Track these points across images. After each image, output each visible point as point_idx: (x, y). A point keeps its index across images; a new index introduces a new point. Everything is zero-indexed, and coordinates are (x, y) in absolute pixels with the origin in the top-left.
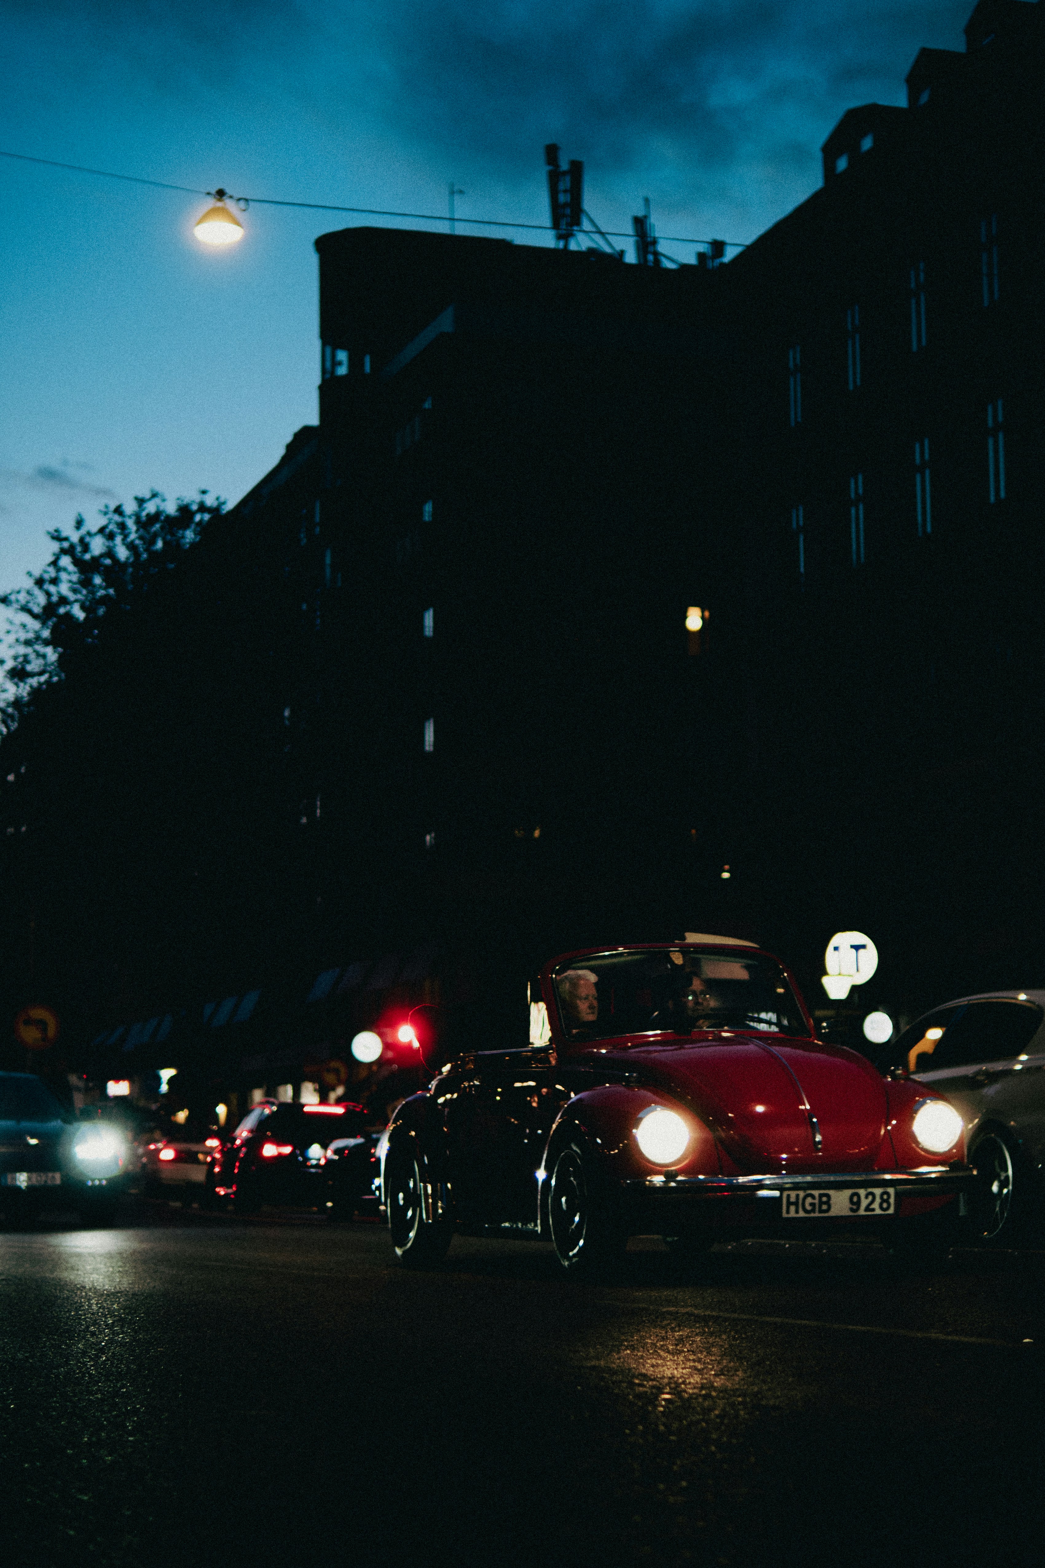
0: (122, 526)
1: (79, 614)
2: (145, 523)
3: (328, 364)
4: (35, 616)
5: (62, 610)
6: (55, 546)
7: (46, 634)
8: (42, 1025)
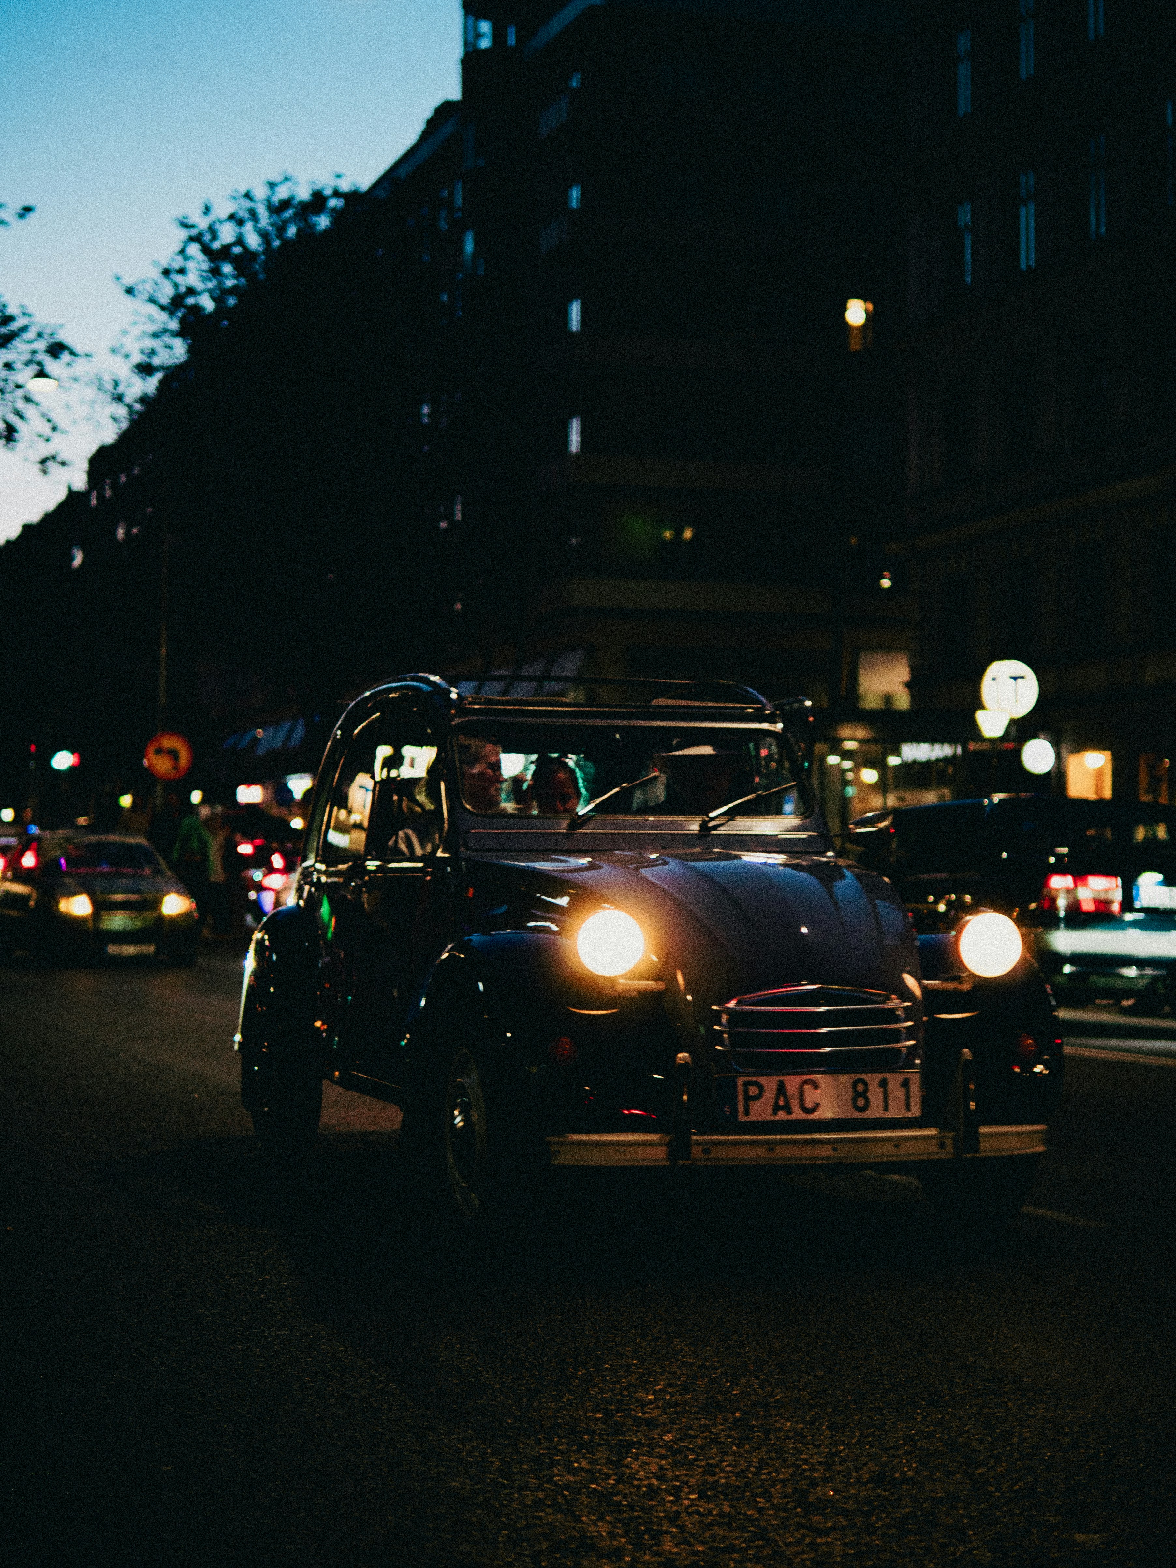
0: (253, 213)
1: (208, 304)
2: (277, 209)
3: (471, 37)
4: (163, 308)
5: (190, 301)
6: (184, 234)
7: (174, 325)
8: (173, 754)
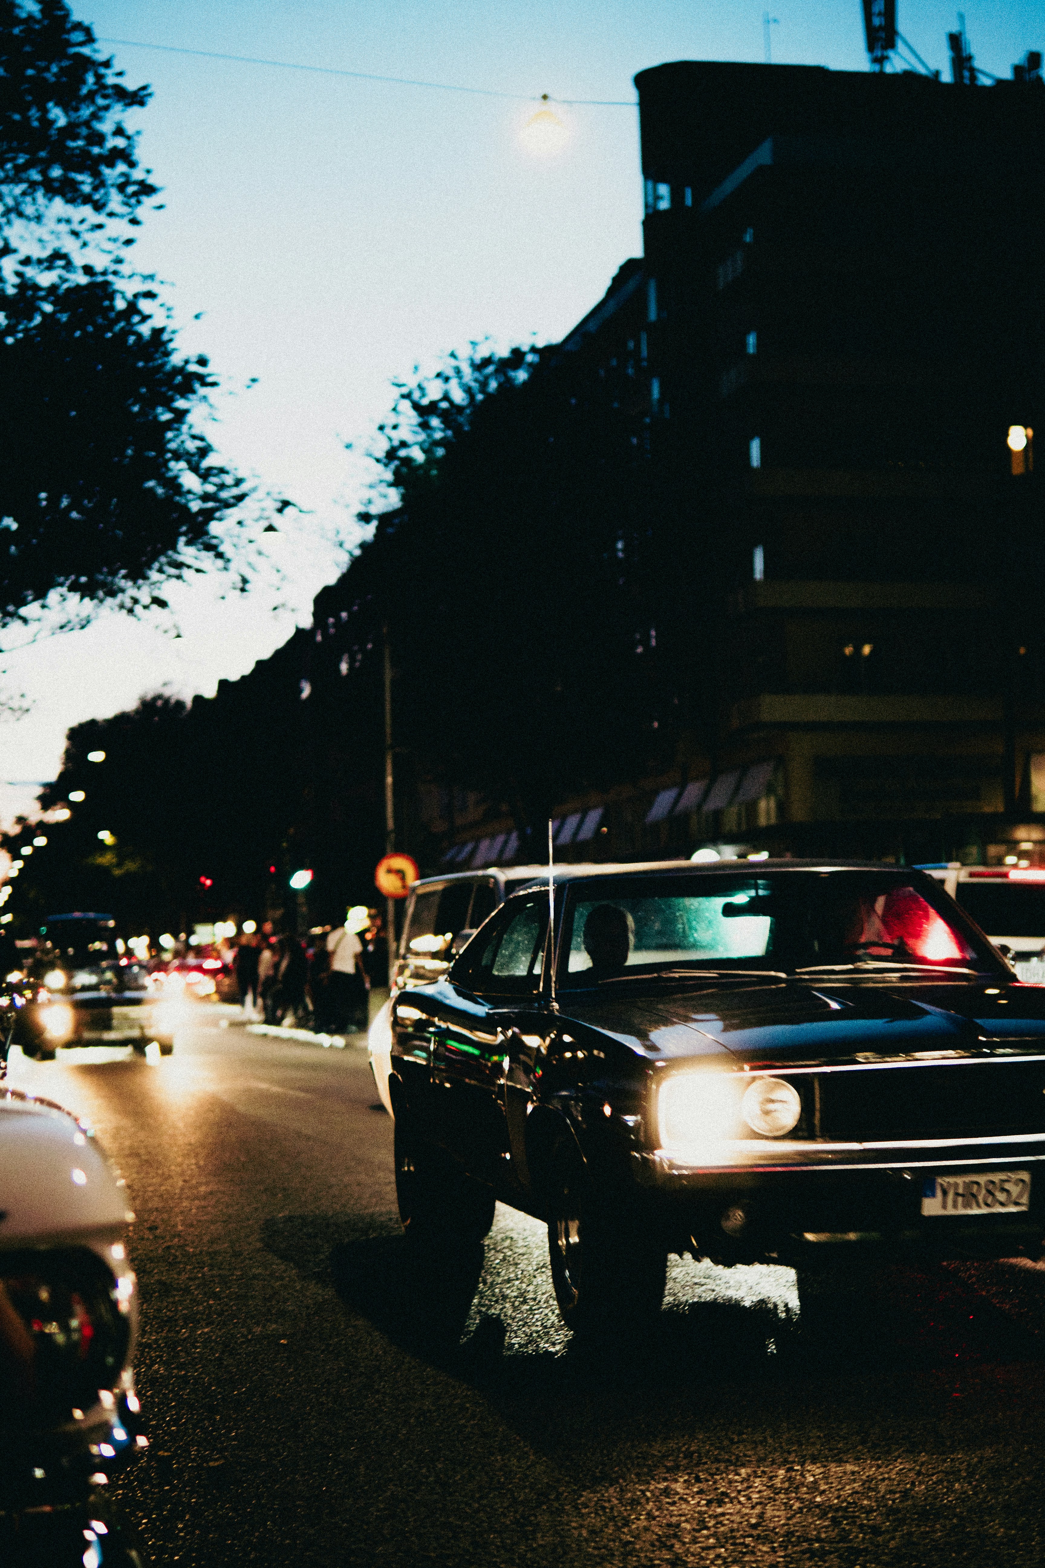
0: (458, 371)
1: (419, 456)
2: (479, 366)
3: (651, 200)
4: (378, 461)
5: (402, 453)
6: (396, 392)
7: (389, 476)
8: (400, 874)
